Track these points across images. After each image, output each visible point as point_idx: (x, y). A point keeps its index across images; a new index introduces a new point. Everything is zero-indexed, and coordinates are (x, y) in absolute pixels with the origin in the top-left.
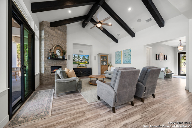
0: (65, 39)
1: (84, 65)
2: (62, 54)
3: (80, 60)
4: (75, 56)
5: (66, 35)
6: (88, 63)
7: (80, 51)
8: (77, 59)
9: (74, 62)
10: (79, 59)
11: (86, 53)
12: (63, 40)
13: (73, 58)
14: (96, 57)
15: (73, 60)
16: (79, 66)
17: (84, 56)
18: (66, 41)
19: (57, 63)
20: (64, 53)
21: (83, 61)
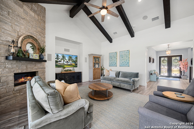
0: (44, 29)
1: (71, 69)
2: (37, 51)
3: (66, 61)
4: (58, 56)
5: (44, 22)
6: (76, 66)
7: (66, 50)
8: (62, 60)
9: (58, 64)
10: (64, 60)
11: (73, 52)
12: (39, 29)
13: (56, 59)
14: (86, 58)
15: (56, 61)
16: (65, 69)
17: (71, 56)
18: (45, 33)
20: (42, 50)
21: (69, 63)
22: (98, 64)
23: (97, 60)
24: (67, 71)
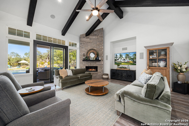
1: (126, 66)
3: (123, 59)
4: (116, 55)
7: (123, 49)
8: (119, 58)
10: (121, 58)
11: (130, 50)
13: (115, 58)
17: (128, 54)
21: (126, 61)
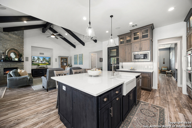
0: (23, 43)
1: (45, 66)
2: (17, 56)
3: (41, 61)
4: (34, 58)
5: (23, 39)
6: (49, 64)
7: (40, 54)
8: (37, 60)
9: (33, 63)
10: (39, 60)
11: (47, 55)
12: (19, 44)
13: (32, 60)
14: (57, 59)
16: (39, 67)
17: (45, 58)
18: (23, 45)
19: (12, 64)
20: (20, 55)
21: (43, 63)
22: (66, 63)
23: (65, 60)
24: (41, 67)
